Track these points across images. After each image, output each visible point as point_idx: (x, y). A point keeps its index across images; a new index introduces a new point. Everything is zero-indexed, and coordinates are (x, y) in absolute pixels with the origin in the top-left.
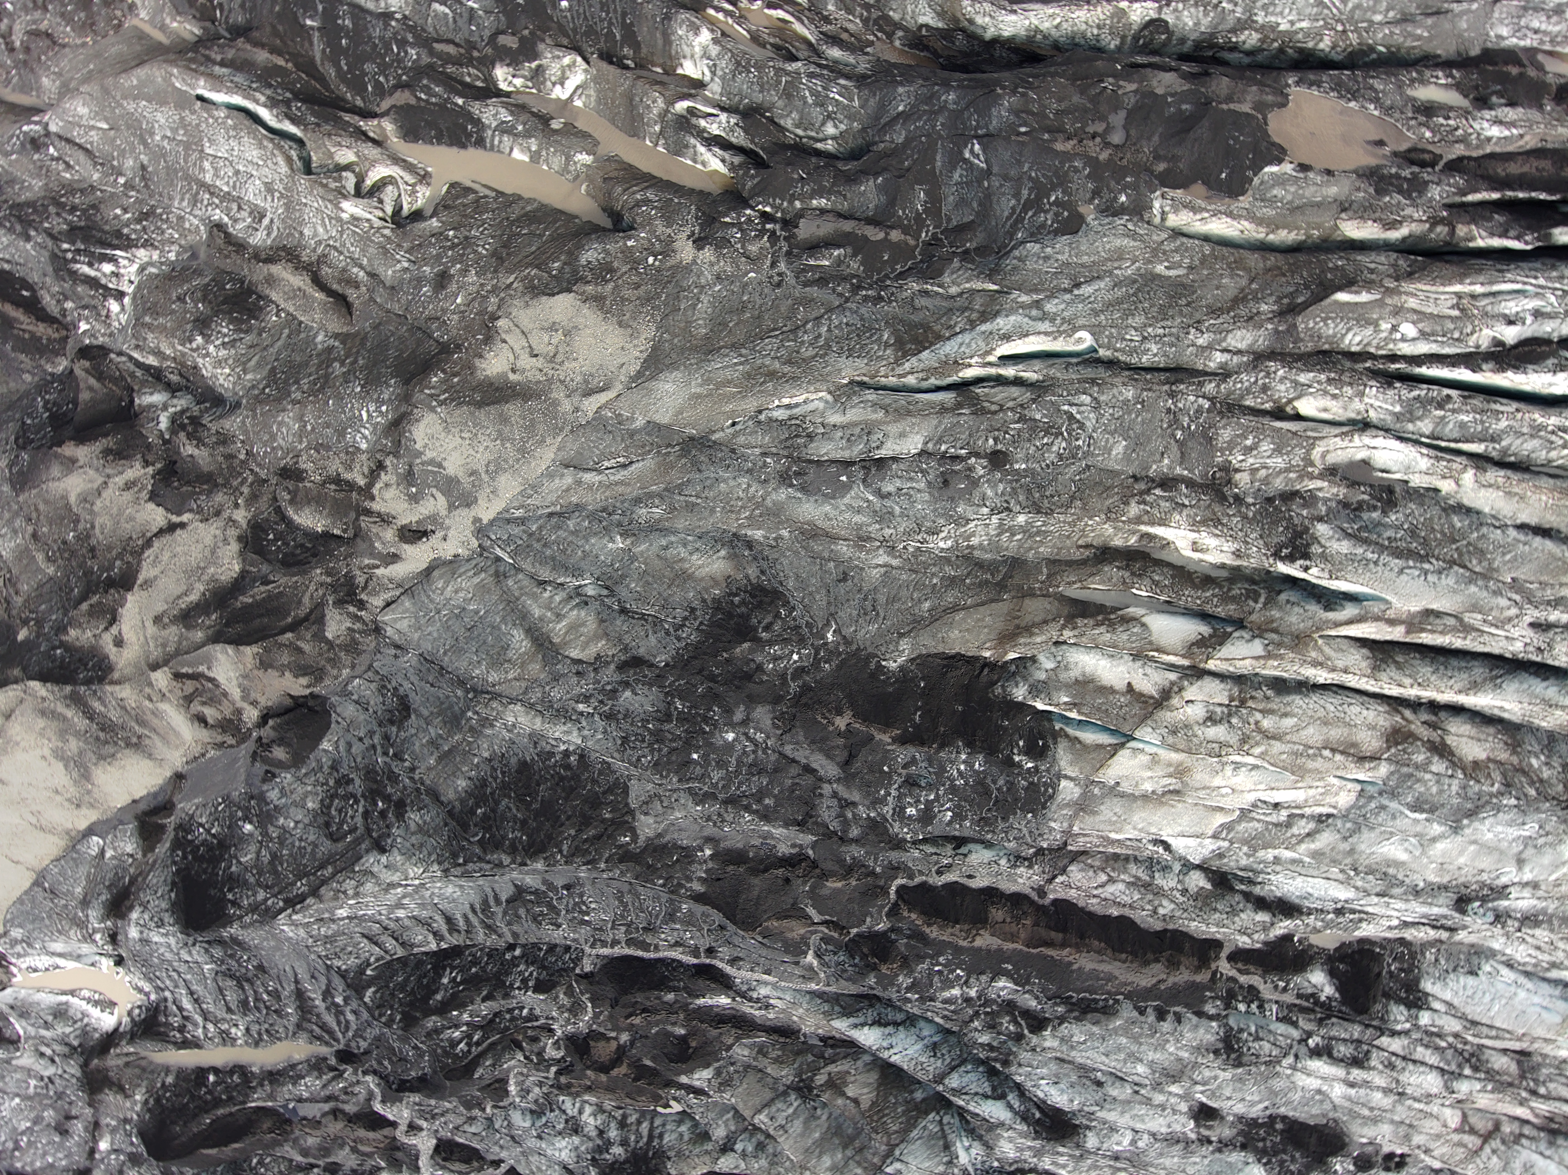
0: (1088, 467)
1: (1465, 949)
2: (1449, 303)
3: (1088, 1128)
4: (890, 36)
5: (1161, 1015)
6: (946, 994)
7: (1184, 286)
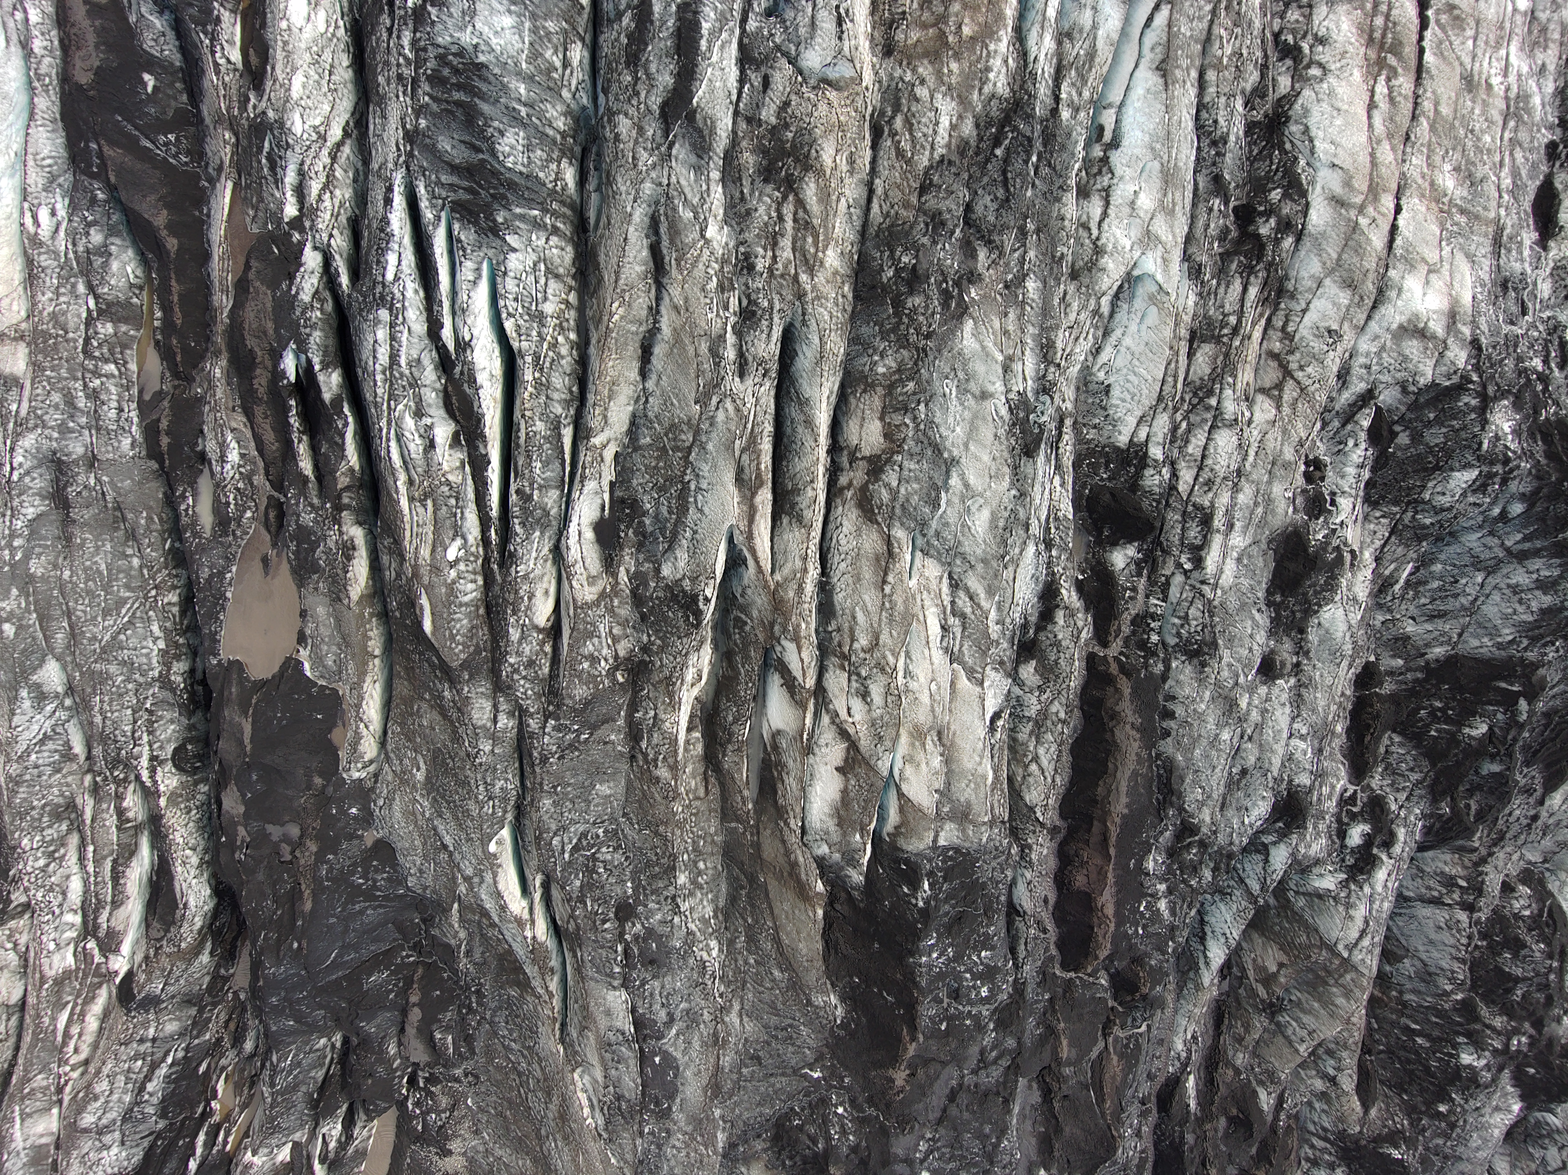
0: (625, 815)
1: (1082, 397)
2: (421, 510)
3: (1290, 781)
4: (226, 979)
5: (1170, 715)
6: (1166, 914)
7: (435, 758)
